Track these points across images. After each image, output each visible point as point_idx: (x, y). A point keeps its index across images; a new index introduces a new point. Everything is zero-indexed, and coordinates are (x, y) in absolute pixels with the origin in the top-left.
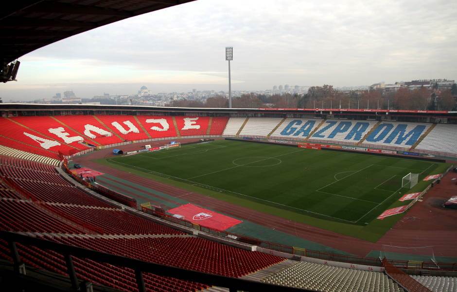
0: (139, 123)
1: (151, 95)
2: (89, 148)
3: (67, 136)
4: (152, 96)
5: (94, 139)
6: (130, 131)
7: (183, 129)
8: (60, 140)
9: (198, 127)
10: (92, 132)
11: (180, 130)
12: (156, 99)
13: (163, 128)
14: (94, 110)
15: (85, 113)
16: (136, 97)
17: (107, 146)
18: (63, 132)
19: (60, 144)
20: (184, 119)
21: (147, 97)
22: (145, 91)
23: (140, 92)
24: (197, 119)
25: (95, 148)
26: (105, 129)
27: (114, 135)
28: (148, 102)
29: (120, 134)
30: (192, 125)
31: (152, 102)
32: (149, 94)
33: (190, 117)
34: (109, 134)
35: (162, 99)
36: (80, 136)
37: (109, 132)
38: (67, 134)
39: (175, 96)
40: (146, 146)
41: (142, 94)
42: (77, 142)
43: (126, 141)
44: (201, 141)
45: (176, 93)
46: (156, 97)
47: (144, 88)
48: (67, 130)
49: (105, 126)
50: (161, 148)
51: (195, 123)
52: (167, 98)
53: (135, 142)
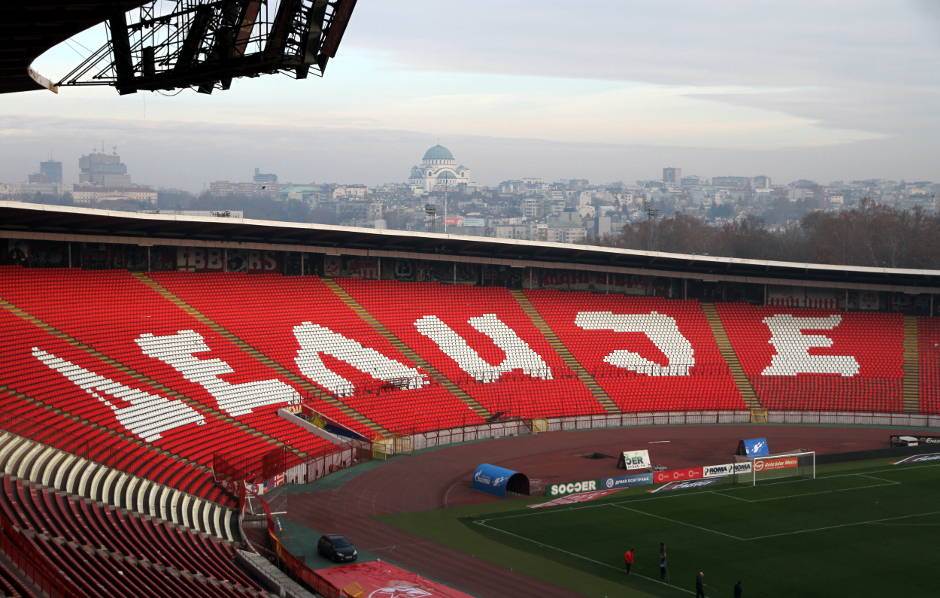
0: (542, 326)
1: (469, 191)
2: (339, 449)
3: (225, 377)
4: (476, 194)
5: (345, 400)
6: (507, 366)
7: (767, 372)
8: (196, 395)
9: (847, 366)
10: (330, 362)
11: (754, 376)
12: (496, 209)
13: (663, 360)
14: (331, 252)
15: (288, 266)
16: (403, 194)
17: (419, 441)
18: (201, 356)
19: (199, 419)
20: (766, 320)
21: (458, 199)
22: (444, 167)
23: (418, 174)
24: (833, 322)
25: (367, 447)
26: (389, 352)
27: (434, 384)
28: (461, 221)
29: (463, 379)
30: (814, 351)
31: (481, 223)
32: (462, 185)
33: (798, 312)
34: (412, 377)
35: (523, 207)
36: (281, 379)
37: (411, 366)
38: (221, 366)
39: (584, 198)
40: (630, 455)
41: (430, 183)
42: (274, 409)
43: (497, 417)
44: (903, 449)
45: (585, 186)
46: (494, 197)
47: (437, 154)
48: (217, 349)
49: (385, 333)
50: (708, 473)
51: (827, 342)
52: (547, 204)
53: (540, 425)
